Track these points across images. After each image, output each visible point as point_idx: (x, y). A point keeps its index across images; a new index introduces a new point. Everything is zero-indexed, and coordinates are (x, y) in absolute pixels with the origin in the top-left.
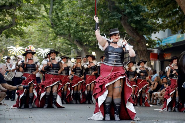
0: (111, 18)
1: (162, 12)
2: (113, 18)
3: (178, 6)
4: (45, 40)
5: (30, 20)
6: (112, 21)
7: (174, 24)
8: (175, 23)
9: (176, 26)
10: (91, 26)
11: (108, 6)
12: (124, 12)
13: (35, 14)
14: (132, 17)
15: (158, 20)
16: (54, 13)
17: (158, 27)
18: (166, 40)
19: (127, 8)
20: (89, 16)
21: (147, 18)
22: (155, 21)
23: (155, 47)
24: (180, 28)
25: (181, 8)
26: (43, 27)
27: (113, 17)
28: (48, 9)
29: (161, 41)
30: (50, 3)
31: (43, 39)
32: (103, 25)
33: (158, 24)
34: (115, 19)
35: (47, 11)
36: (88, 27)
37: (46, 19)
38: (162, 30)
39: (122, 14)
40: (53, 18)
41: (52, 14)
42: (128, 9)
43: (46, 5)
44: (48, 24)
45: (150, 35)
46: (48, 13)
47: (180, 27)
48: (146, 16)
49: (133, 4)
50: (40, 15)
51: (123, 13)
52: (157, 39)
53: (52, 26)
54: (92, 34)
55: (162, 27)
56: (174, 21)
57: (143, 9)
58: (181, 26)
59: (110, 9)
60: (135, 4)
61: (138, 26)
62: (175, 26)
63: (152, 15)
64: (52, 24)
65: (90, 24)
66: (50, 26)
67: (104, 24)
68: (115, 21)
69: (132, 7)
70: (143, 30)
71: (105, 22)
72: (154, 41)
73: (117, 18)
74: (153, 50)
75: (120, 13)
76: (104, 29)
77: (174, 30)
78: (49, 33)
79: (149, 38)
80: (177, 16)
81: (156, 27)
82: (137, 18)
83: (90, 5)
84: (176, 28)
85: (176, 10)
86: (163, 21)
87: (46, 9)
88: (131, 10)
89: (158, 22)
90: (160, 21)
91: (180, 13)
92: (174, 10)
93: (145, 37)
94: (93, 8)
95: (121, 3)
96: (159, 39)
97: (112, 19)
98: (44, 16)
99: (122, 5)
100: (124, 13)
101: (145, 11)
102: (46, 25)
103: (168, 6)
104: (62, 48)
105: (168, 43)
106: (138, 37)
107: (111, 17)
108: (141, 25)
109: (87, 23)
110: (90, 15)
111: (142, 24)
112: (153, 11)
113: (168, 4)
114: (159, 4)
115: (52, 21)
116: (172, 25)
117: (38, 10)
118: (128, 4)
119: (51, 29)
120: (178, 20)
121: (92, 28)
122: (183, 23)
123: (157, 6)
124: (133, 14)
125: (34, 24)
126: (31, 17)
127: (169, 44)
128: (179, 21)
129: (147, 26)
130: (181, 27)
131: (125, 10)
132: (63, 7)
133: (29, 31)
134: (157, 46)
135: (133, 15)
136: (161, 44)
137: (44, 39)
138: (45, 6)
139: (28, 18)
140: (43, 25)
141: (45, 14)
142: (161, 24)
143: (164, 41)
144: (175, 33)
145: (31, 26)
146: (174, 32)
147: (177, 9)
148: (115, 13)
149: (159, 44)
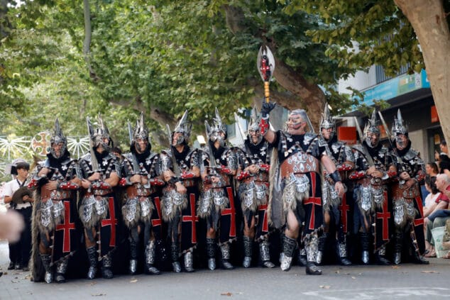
0: (237, 48)
1: (359, 24)
2: (242, 48)
3: (396, 7)
4: (79, 116)
5: (38, 69)
6: (239, 56)
7: (390, 52)
8: (392, 50)
9: (395, 57)
10: (190, 73)
11: (227, 20)
12: (265, 32)
13: (48, 53)
14: (288, 44)
15: (351, 46)
16: (95, 47)
17: (351, 61)
18: (373, 93)
19: (273, 21)
20: (181, 47)
21: (323, 41)
22: (342, 48)
23: (348, 112)
24: (403, 60)
25: (403, 12)
26: (72, 83)
27: (240, 45)
28: (80, 38)
29: (362, 96)
30: (84, 24)
31: (73, 114)
32: (219, 67)
33: (351, 54)
34: (246, 50)
35: (77, 45)
36: (181, 75)
37: (76, 64)
38: (361, 69)
39: (261, 37)
40: (95, 59)
41: (91, 51)
42: (275, 22)
43: (75, 30)
44: (82, 76)
45: (334, 82)
46: (80, 50)
47: (405, 58)
48: (321, 38)
49: (286, 11)
50: (62, 55)
51: (263, 34)
52: (350, 92)
53: (92, 79)
54: (193, 91)
55: (360, 62)
56: (389, 45)
57: (311, 22)
58: (406, 55)
59: (232, 27)
60: (291, 11)
61: (304, 64)
62: (392, 58)
63: (335, 34)
64: (93, 75)
65: (186, 67)
66: (88, 80)
67: (221, 64)
68: (247, 55)
69: (284, 19)
70: (317, 72)
71: (222, 59)
72: (344, 96)
73: (250, 46)
74: (344, 119)
75: (256, 36)
76: (221, 78)
77: (390, 67)
78: (88, 97)
79: (330, 90)
80: (395, 33)
81: (347, 62)
82: (299, 44)
83: (182, 20)
84: (394, 61)
85: (391, 19)
86: (362, 47)
87: (74, 39)
88: (283, 27)
89: (349, 50)
90: (355, 48)
91: (402, 24)
92: (388, 19)
93: (323, 88)
94: (190, 27)
95: (257, 11)
96: (356, 92)
97: (240, 52)
98: (70, 57)
99: (259, 14)
100: (267, 35)
101: (316, 25)
102: (79, 79)
103: (371, 9)
104: (122, 133)
105: (377, 99)
106: (304, 89)
107: (235, 46)
108: (311, 60)
109: (177, 65)
110: (184, 46)
111: (312, 57)
112: (337, 24)
113: (371, 5)
114: (349, 6)
115: (92, 67)
116: (384, 54)
117: (56, 43)
118: (276, 13)
119: (91, 88)
120: (398, 42)
121: (191, 76)
122: (410, 48)
123: (345, 11)
124: (290, 34)
125: (48, 79)
126: (39, 63)
127: (381, 100)
128: (400, 44)
129: (326, 61)
130: (407, 57)
131: (269, 27)
132: (116, 31)
133: (38, 95)
134: (353, 108)
135: (289, 39)
136: (361, 103)
137: (77, 113)
138: (72, 33)
139: (33, 65)
140: (72, 79)
141: (73, 51)
142: (358, 55)
143: (368, 94)
144: (393, 75)
145: (42, 85)
146: (390, 71)
147: (395, 16)
148: (245, 36)
149: (356, 102)
